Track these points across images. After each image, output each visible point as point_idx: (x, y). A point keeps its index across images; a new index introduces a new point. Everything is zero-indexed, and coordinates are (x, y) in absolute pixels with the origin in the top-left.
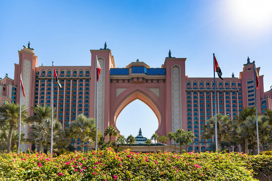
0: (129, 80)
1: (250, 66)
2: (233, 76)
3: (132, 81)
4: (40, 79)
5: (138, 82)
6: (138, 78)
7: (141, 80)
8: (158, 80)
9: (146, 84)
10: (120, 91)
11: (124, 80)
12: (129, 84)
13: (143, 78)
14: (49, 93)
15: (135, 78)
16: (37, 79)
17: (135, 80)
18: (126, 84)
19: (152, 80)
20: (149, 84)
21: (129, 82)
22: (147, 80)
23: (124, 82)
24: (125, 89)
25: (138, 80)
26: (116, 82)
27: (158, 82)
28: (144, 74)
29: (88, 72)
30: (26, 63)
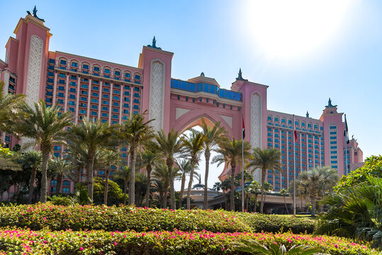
0: (194, 100)
1: (332, 109)
2: (308, 115)
3: (198, 101)
4: (57, 71)
5: (207, 105)
6: (208, 99)
7: (211, 102)
8: (231, 107)
9: (216, 109)
10: (180, 112)
11: (187, 99)
12: (194, 105)
13: (214, 101)
14: (72, 97)
15: (204, 98)
16: (51, 71)
17: (203, 101)
18: (190, 104)
19: (224, 105)
20: (220, 109)
21: (194, 102)
22: (218, 104)
23: (187, 100)
24: (188, 110)
25: (207, 101)
26: (177, 98)
27: (231, 109)
28: (216, 96)
29: (137, 77)
30: (35, 42)
